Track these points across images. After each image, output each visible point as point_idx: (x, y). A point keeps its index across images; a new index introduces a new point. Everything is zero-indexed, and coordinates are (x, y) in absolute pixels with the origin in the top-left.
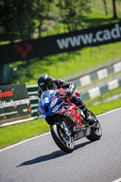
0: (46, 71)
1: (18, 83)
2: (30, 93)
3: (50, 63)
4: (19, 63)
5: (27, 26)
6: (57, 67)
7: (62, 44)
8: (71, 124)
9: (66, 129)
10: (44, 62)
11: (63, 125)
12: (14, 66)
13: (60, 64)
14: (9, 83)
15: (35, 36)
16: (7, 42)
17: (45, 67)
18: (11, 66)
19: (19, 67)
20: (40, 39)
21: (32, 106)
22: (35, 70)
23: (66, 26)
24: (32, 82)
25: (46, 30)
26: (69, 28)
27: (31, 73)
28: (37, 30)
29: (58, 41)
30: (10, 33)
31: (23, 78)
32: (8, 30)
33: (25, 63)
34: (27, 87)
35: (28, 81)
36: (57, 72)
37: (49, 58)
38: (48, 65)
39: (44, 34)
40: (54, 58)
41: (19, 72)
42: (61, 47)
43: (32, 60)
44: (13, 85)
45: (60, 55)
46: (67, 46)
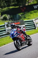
0: (30, 16)
1: (21, 20)
2: (25, 23)
3: (31, 13)
4: (22, 13)
5: (24, 2)
6: (33, 15)
7: (35, 7)
8: (21, 41)
9: (19, 42)
10: (29, 13)
11: (18, 41)
12: (20, 14)
13: (34, 13)
14: (19, 20)
15: (27, 5)
16: (18, 7)
17: (30, 15)
18: (19, 14)
19: (22, 15)
20: (28, 5)
21: (26, 27)
22: (27, 16)
23: (36, 1)
24: (26, 19)
25: (30, 3)
26: (37, 2)
27: (25, 17)
28: (27, 3)
29: (34, 6)
30: (19, 4)
31: (23, 18)
32: (18, 3)
33: (23, 13)
34: (24, 21)
35: (24, 19)
36: (34, 16)
37: (31, 12)
38: (31, 14)
39: (29, 4)
40: (32, 12)
41: (22, 16)
42: (35, 8)
43: (25, 12)
44: (20, 20)
45: (35, 11)
46: (37, 8)
